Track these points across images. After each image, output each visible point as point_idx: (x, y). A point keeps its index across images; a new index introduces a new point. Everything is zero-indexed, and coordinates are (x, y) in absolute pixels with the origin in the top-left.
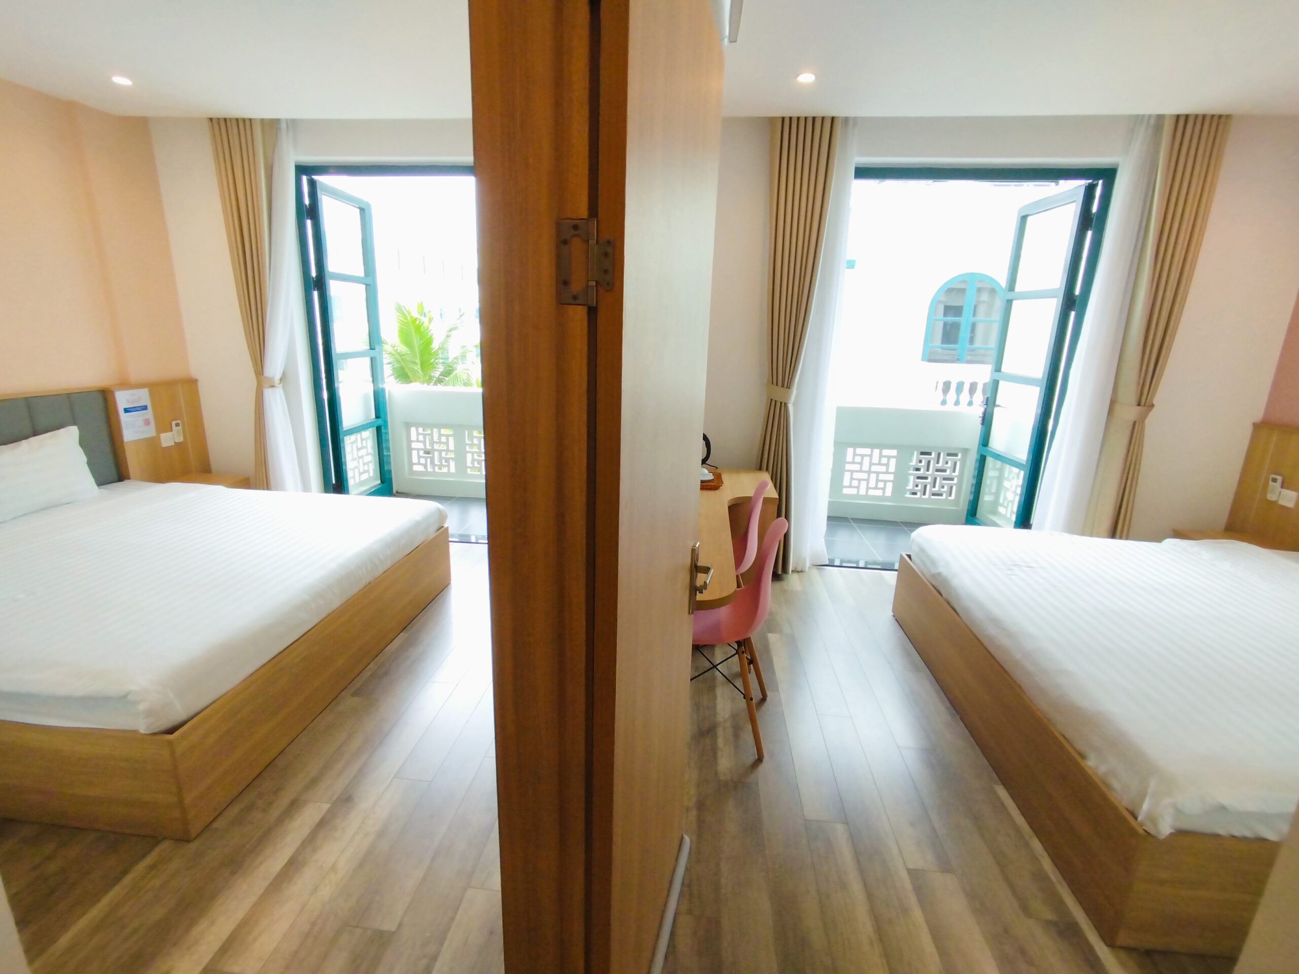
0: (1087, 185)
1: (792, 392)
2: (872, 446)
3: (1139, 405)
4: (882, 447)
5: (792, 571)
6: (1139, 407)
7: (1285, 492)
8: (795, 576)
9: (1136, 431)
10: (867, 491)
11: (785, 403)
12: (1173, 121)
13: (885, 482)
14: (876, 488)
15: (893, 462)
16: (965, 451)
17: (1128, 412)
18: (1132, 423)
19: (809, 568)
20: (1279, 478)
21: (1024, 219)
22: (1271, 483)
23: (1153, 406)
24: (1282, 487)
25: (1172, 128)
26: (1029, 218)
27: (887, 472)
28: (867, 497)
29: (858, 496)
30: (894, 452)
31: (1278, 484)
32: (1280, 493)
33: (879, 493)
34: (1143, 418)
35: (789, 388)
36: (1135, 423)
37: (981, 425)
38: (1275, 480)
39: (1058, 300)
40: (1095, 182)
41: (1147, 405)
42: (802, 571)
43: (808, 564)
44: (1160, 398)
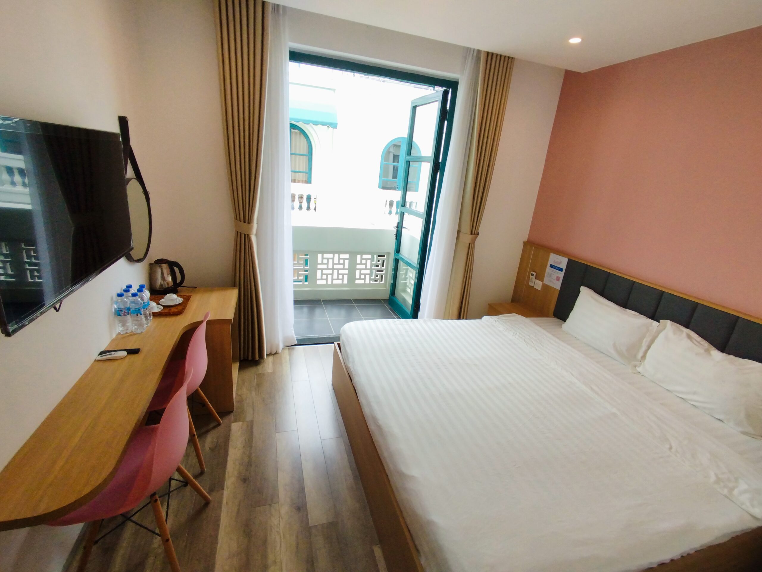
0: (444, 90)
1: (252, 226)
2: (334, 253)
3: (471, 234)
4: (339, 253)
5: (267, 355)
6: (471, 235)
7: (537, 281)
8: (271, 359)
9: (470, 248)
10: (332, 282)
11: (248, 235)
12: (486, 55)
13: (343, 275)
14: (338, 279)
15: (347, 262)
16: (389, 254)
17: (466, 238)
18: (468, 244)
19: (283, 349)
20: (535, 274)
21: (414, 108)
22: (531, 276)
23: (478, 234)
24: (536, 279)
25: (485, 60)
26: (417, 108)
27: (344, 269)
28: (332, 285)
29: (327, 285)
30: (347, 256)
31: (534, 277)
32: (535, 281)
33: (340, 282)
34: (474, 241)
35: (250, 224)
36: (470, 244)
37: (395, 240)
38: (533, 275)
39: (431, 164)
40: (448, 89)
41: (475, 233)
42: (276, 353)
43: (281, 346)
44: (482, 229)
